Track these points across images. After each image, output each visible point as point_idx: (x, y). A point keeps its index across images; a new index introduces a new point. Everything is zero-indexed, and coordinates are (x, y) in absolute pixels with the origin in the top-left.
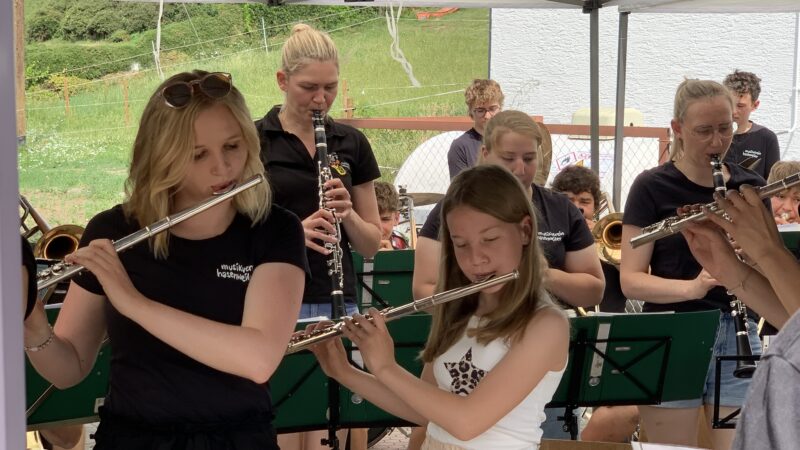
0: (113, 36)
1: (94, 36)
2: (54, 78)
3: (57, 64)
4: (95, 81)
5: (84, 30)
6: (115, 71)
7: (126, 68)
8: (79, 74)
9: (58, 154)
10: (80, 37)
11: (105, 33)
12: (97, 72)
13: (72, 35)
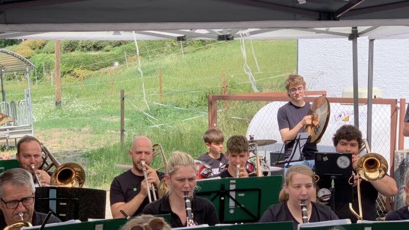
0: (105, 48)
1: (96, 49)
2: (76, 71)
3: (77, 63)
4: (96, 71)
5: (90, 46)
6: (106, 66)
7: (112, 65)
8: (88, 68)
9: (77, 110)
10: (89, 50)
11: (101, 47)
12: (97, 67)
13: (85, 49)
